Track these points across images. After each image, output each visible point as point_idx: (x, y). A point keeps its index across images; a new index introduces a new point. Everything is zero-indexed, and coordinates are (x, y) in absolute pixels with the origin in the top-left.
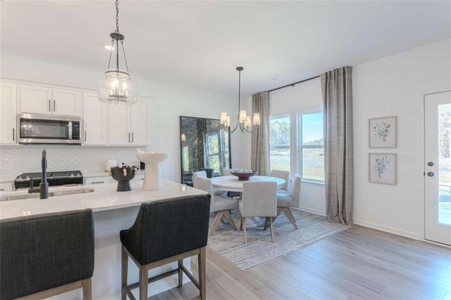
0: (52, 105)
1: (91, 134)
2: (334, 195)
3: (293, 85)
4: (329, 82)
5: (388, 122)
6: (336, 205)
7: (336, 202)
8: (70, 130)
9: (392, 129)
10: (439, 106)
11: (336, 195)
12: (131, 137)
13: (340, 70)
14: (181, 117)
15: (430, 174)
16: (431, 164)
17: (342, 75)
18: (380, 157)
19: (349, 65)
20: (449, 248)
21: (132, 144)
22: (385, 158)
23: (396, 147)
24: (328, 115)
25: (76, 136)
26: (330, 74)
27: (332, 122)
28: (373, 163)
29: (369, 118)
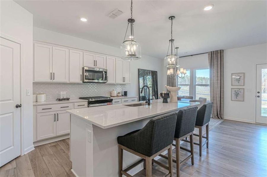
0: (95, 63)
2: (215, 107)
3: (192, 55)
4: (213, 56)
5: (241, 75)
6: (216, 111)
7: (216, 109)
8: (104, 76)
9: (242, 78)
10: (262, 69)
11: (216, 107)
12: (124, 79)
13: (218, 51)
14: (139, 69)
15: (258, 97)
16: (258, 92)
17: (220, 54)
18: (237, 90)
19: (223, 49)
20: (266, 125)
21: (124, 83)
22: (239, 90)
23: (244, 85)
24: (212, 71)
25: (106, 79)
26: (213, 52)
27: (214, 74)
28: (233, 92)
29: (232, 73)
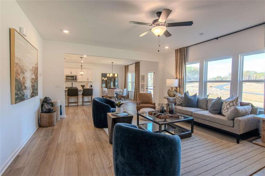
0: (71, 73)
1: (79, 79)
5: (143, 76)
8: (75, 78)
12: (88, 79)
14: (102, 74)
15: (147, 88)
16: (147, 86)
21: (88, 81)
25: (76, 79)
